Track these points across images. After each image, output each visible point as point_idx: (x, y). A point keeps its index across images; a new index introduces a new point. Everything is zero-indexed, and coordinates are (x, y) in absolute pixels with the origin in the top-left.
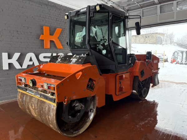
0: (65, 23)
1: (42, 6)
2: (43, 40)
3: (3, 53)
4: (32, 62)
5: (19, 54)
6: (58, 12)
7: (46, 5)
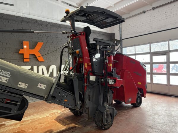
0: (48, 37)
1: (22, 24)
2: (23, 54)
6: (40, 28)
7: (26, 22)
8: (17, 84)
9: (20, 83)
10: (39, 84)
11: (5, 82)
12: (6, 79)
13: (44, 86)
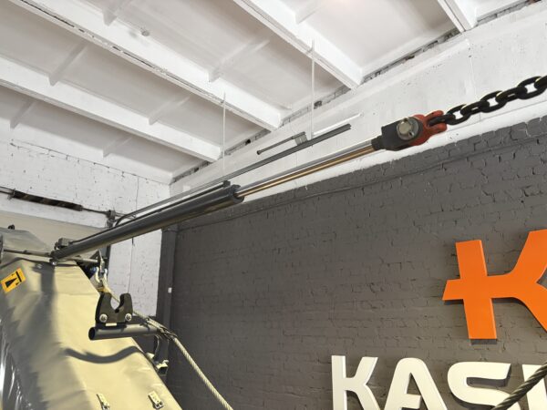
1: (449, 170)
3: (333, 357)
4: (418, 398)
5: (375, 360)
7: (464, 157)
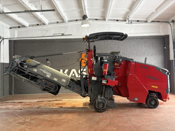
3: (60, 70)
4: (74, 74)
5: (68, 70)
8: (53, 78)
9: (54, 78)
10: (63, 79)
11: (49, 77)
12: (49, 76)
13: (65, 80)
